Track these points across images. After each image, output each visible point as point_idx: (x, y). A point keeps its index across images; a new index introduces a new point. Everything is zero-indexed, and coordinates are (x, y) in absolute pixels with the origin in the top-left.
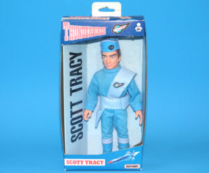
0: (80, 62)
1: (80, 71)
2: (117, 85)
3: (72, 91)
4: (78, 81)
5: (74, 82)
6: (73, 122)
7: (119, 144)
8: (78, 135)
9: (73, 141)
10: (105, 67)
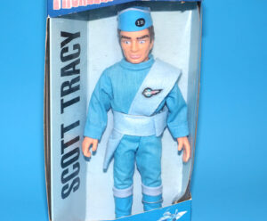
0: (77, 51)
1: (77, 67)
2: (148, 93)
3: (64, 105)
4: (73, 86)
5: (67, 88)
6: (65, 161)
7: (145, 196)
8: (72, 183)
9: (64, 196)
10: (126, 59)
